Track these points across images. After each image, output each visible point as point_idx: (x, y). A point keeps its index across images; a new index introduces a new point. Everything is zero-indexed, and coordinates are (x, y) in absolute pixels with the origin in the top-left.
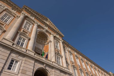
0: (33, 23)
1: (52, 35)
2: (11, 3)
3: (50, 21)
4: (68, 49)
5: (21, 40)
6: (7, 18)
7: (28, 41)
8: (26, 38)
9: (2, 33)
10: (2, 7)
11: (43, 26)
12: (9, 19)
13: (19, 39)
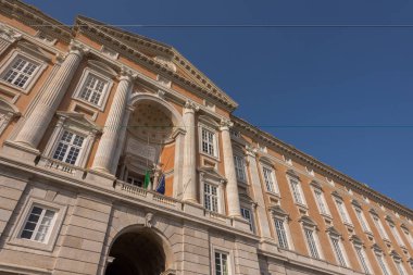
0: (115, 74)
1: (190, 107)
2: (35, 16)
3: (182, 59)
4: (255, 151)
5: (69, 141)
6: (25, 71)
7: (95, 141)
8: (87, 133)
9: (10, 123)
10: (4, 36)
11: (154, 80)
12: (30, 73)
13: (63, 139)
